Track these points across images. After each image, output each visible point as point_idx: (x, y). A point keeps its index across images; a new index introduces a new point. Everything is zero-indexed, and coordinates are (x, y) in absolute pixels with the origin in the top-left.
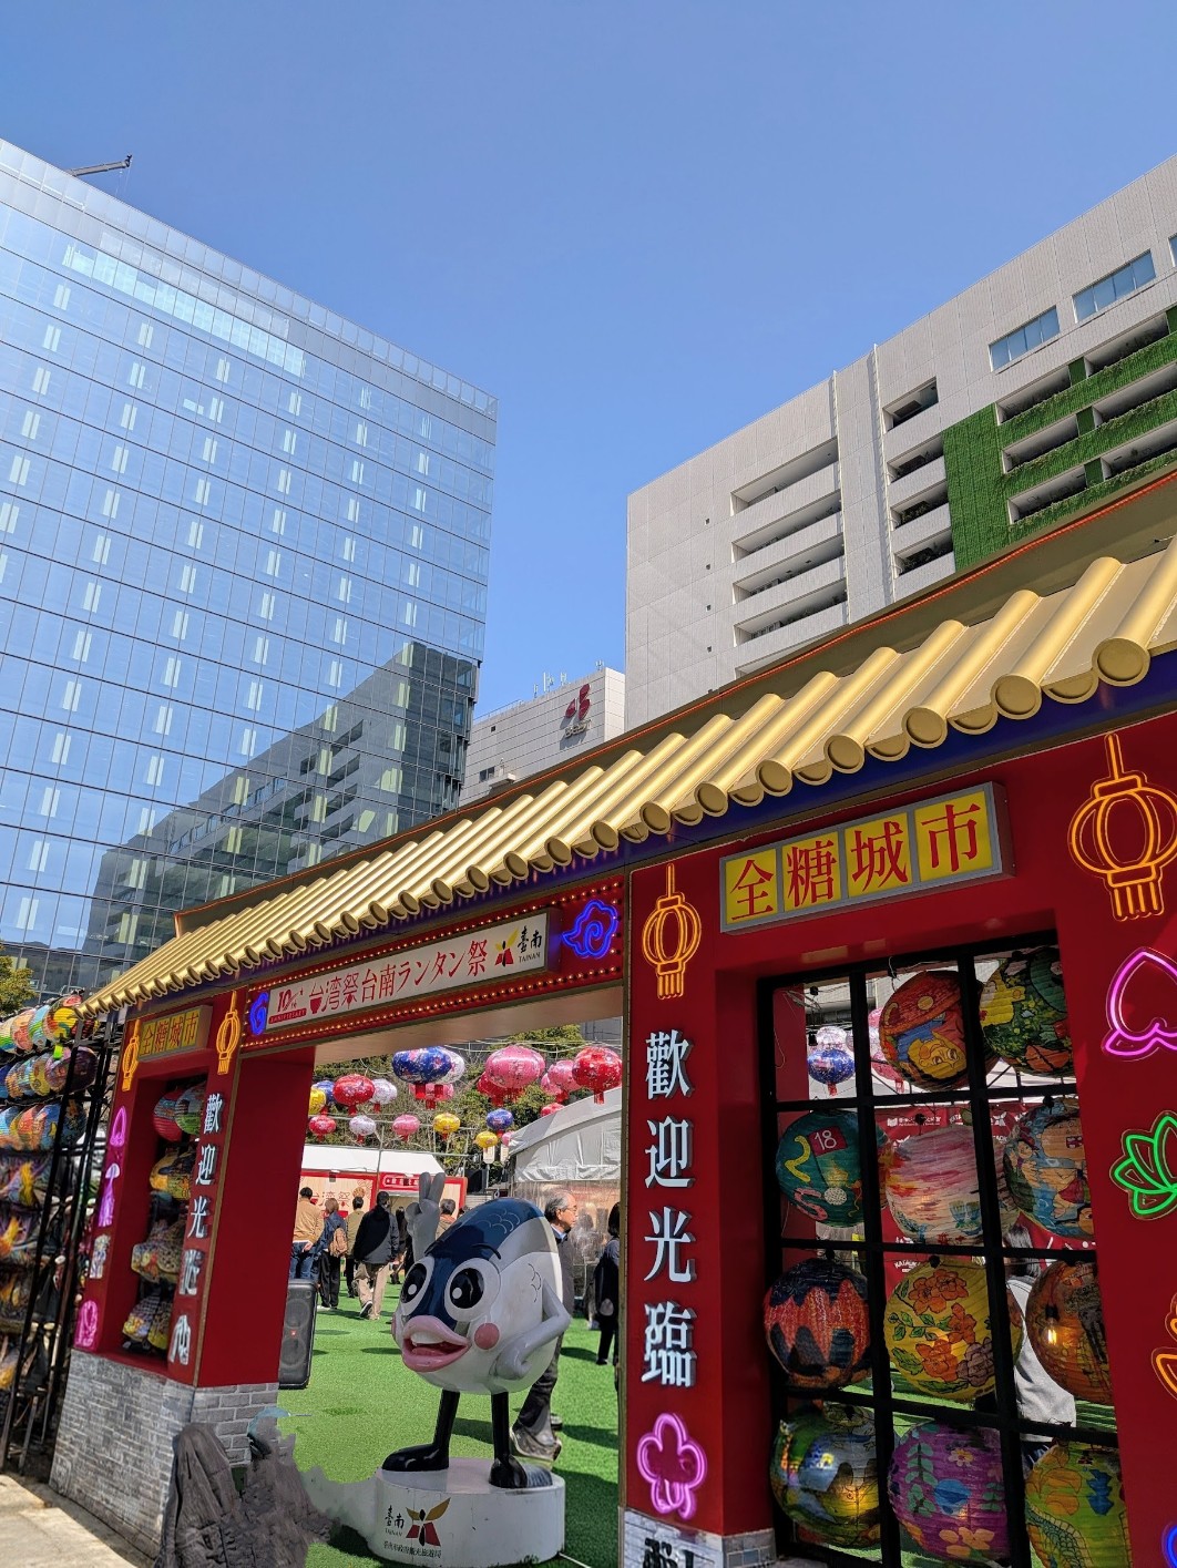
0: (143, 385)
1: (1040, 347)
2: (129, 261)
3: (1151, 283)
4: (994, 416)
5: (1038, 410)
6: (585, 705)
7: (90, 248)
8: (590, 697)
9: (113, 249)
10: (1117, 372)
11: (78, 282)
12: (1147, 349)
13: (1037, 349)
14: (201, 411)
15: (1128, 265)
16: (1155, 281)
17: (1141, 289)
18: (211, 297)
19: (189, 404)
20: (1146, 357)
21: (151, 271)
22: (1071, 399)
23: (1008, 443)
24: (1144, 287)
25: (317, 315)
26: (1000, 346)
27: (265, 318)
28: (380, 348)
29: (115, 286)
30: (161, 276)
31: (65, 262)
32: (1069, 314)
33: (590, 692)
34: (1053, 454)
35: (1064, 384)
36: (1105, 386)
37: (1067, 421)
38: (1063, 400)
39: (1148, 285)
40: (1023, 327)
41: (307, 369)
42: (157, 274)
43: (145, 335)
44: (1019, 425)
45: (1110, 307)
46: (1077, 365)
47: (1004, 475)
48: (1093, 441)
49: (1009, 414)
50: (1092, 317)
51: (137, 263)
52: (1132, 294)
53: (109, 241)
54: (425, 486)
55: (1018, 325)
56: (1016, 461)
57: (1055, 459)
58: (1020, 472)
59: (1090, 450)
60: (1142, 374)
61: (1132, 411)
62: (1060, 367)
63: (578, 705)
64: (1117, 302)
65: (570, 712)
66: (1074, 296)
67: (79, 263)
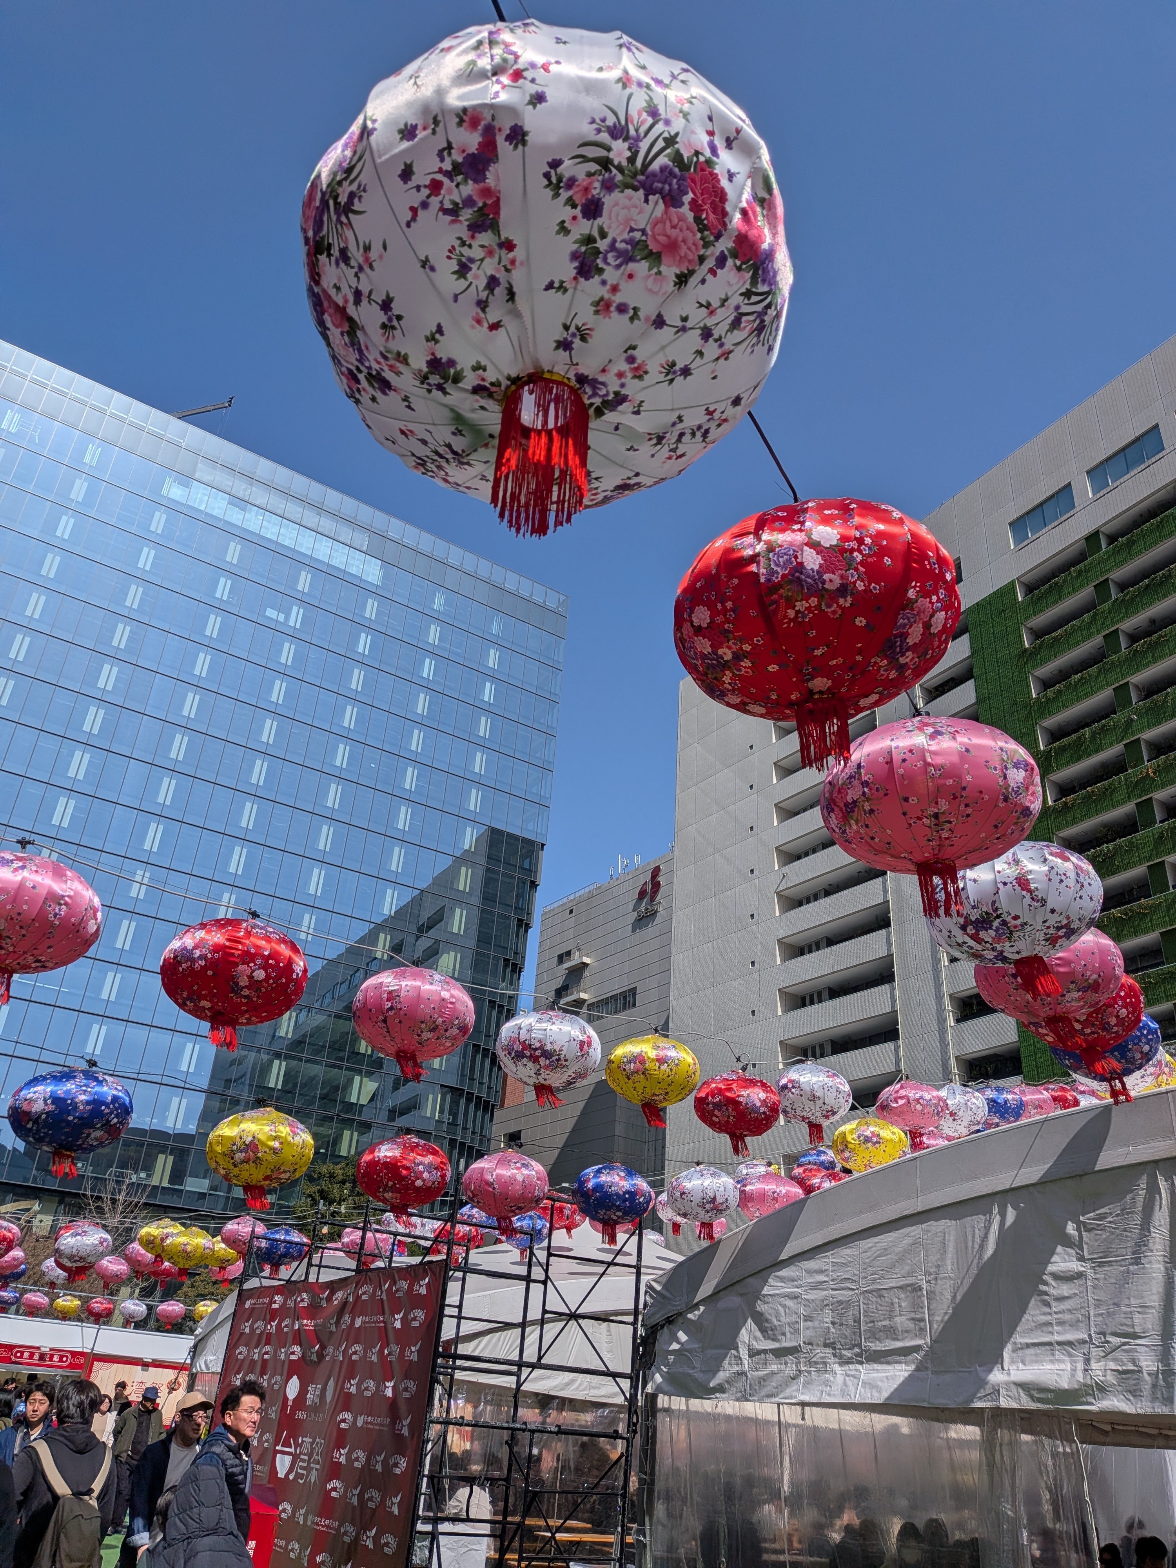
0: (229, 597)
1: (1056, 523)
2: (222, 488)
3: (1161, 455)
4: (1015, 593)
5: (1056, 584)
6: (656, 886)
7: (186, 478)
8: (661, 879)
9: (207, 478)
10: (1131, 543)
11: (174, 509)
12: (1159, 519)
13: (1053, 525)
14: (281, 618)
15: (1137, 439)
16: (1164, 453)
17: (1150, 462)
18: (297, 517)
19: (271, 613)
20: (1158, 526)
21: (241, 495)
22: (1087, 571)
23: (1028, 618)
24: (1153, 460)
25: (396, 528)
26: (1019, 525)
27: (346, 533)
28: (455, 555)
29: (208, 511)
30: (251, 501)
31: (164, 492)
32: (1084, 489)
33: (661, 873)
34: (1072, 627)
35: (1081, 557)
36: (1120, 558)
37: (1085, 593)
38: (1080, 573)
39: (1157, 457)
40: (1041, 504)
41: (385, 577)
42: (246, 498)
43: (233, 553)
44: (1039, 599)
45: (1122, 480)
46: (1092, 539)
47: (1026, 650)
48: (1110, 612)
49: (1030, 589)
50: (1105, 491)
51: (228, 490)
52: (1143, 467)
53: (203, 472)
54: (493, 678)
55: (1036, 503)
56: (1037, 634)
57: (1074, 631)
58: (1041, 646)
59: (1108, 623)
60: (1156, 543)
61: (1147, 581)
62: (1077, 542)
63: (649, 888)
64: (1129, 476)
65: (642, 894)
66: (1088, 472)
67: (175, 492)
